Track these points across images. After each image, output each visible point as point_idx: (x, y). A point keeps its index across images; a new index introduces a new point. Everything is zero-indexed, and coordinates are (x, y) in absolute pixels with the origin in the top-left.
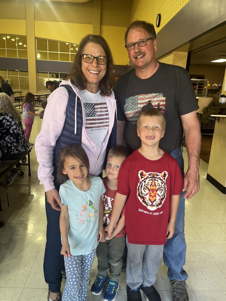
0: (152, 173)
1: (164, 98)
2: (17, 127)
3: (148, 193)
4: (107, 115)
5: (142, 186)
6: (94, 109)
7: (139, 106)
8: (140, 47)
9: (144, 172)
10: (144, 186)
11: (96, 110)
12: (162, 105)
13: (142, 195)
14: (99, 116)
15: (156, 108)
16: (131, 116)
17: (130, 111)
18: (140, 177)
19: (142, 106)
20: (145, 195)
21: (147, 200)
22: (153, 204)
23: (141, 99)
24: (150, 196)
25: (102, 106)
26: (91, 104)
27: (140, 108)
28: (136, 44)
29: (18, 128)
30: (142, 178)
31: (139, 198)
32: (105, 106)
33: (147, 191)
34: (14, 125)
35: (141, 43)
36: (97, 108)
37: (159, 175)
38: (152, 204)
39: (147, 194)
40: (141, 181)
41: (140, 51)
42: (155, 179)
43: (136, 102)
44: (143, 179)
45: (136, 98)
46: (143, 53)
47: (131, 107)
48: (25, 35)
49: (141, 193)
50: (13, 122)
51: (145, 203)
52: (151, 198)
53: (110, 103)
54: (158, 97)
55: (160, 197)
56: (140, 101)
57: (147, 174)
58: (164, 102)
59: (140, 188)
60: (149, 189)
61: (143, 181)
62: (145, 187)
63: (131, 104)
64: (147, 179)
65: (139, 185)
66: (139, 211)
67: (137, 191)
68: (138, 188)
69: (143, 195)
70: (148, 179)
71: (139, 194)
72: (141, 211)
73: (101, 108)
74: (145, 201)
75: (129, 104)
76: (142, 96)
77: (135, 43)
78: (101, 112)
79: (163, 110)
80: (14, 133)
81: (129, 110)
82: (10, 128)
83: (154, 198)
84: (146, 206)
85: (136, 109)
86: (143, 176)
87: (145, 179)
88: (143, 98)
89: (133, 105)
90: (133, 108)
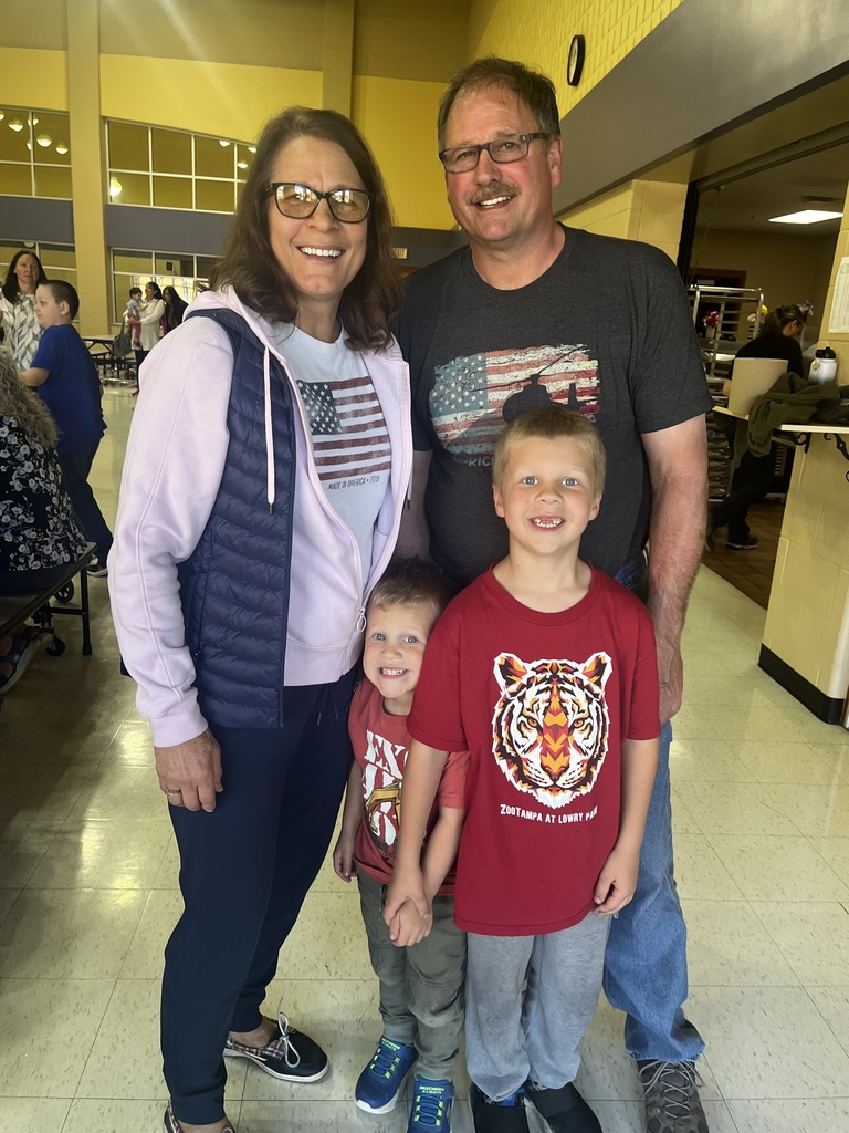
0: (550, 662)
1: (593, 365)
2: (40, 466)
3: (535, 744)
4: (382, 423)
5: (510, 715)
6: (333, 402)
7: (494, 396)
8: (499, 166)
9: (518, 662)
10: (521, 714)
11: (340, 409)
12: (584, 392)
13: (514, 750)
14: (351, 429)
15: (565, 401)
16: (457, 433)
17: (455, 415)
18: (501, 681)
19: (503, 395)
20: (525, 752)
21: (533, 771)
22: (559, 783)
23: (498, 370)
24: (544, 753)
25: (360, 390)
26: (317, 384)
27: (494, 404)
28: (485, 152)
29: (41, 470)
30: (509, 683)
31: (503, 764)
32: (369, 389)
33: (533, 735)
34: (27, 458)
35: (504, 148)
36: (343, 401)
37: (577, 670)
38: (555, 785)
39: (532, 747)
40: (508, 696)
41: (497, 178)
42: (560, 685)
43: (480, 381)
44: (513, 688)
45: (477, 366)
46: (508, 188)
47: (460, 400)
48: (64, 109)
49: (510, 742)
50: (24, 450)
51: (525, 780)
52: (548, 760)
53: (389, 376)
54: (566, 358)
55: (585, 754)
56: (494, 379)
57: (529, 667)
58: (594, 379)
59: (503, 724)
60: (538, 728)
61: (513, 694)
62: (525, 720)
63: (459, 389)
64: (529, 685)
65: (498, 711)
66: (502, 812)
67: (494, 735)
68: (494, 722)
69: (519, 751)
70: (534, 689)
71: (501, 749)
72: (511, 811)
73: (358, 399)
74: (526, 773)
75: (448, 386)
76: (502, 359)
77: (479, 149)
78: (356, 414)
79: (591, 409)
80: (27, 491)
81: (452, 412)
82: (10, 471)
83: (562, 760)
84: (530, 791)
85: (481, 408)
86: (513, 678)
87: (522, 686)
88: (508, 367)
89: (466, 393)
90: (467, 404)
